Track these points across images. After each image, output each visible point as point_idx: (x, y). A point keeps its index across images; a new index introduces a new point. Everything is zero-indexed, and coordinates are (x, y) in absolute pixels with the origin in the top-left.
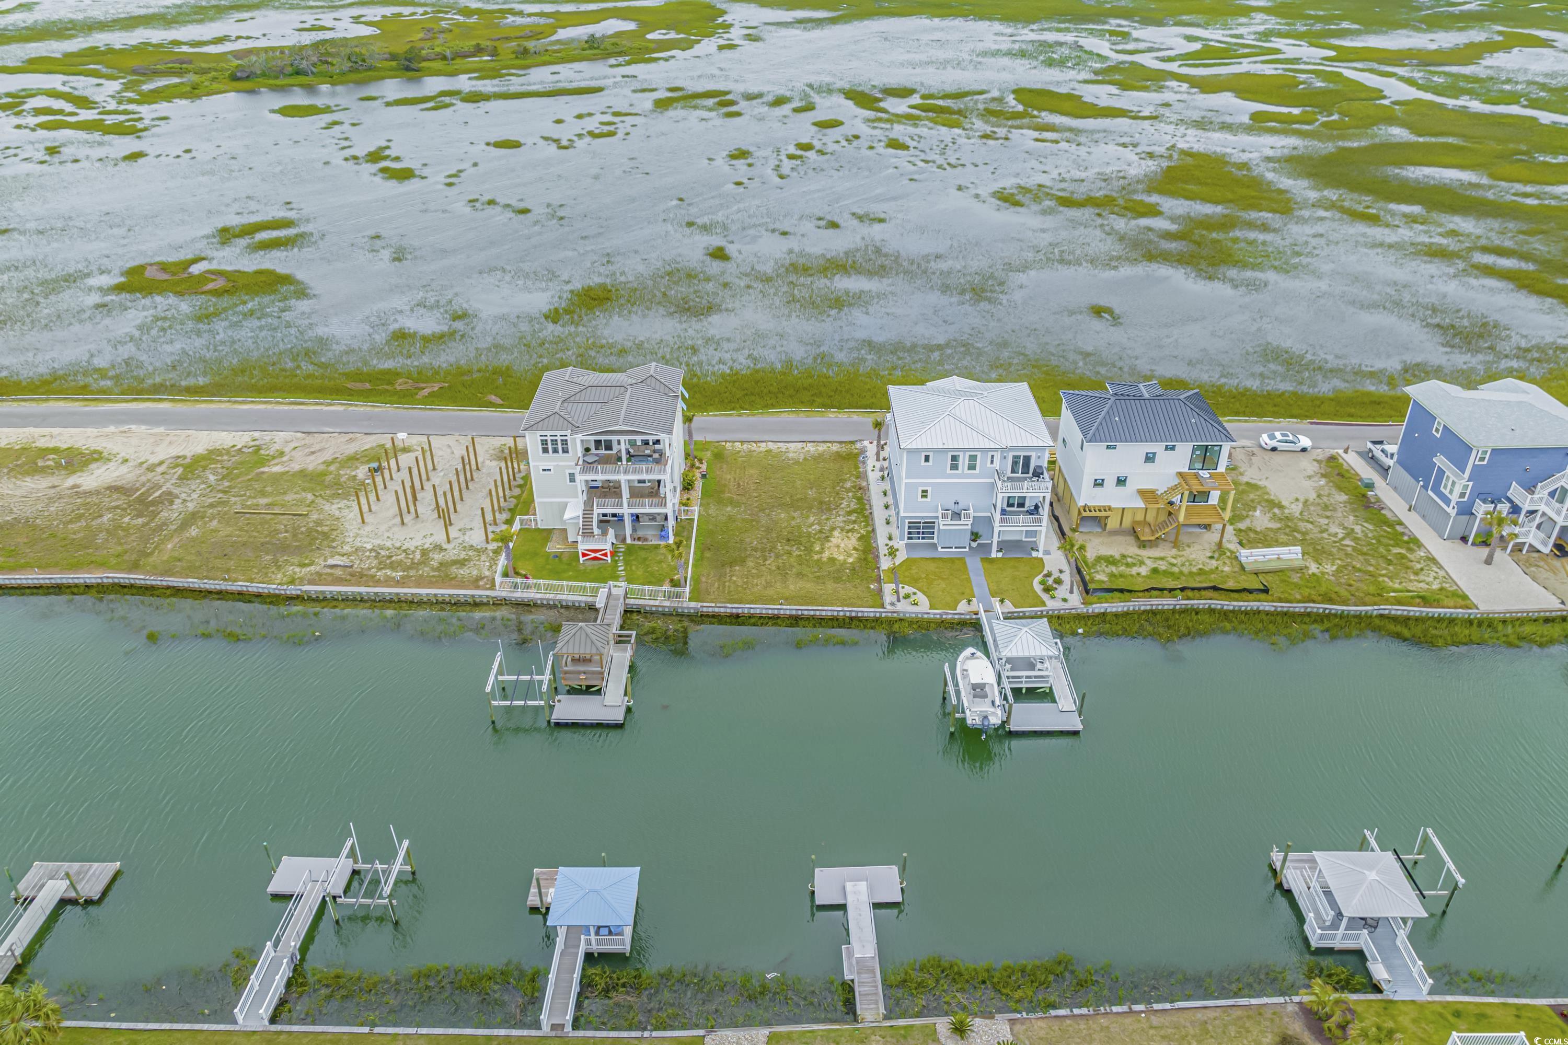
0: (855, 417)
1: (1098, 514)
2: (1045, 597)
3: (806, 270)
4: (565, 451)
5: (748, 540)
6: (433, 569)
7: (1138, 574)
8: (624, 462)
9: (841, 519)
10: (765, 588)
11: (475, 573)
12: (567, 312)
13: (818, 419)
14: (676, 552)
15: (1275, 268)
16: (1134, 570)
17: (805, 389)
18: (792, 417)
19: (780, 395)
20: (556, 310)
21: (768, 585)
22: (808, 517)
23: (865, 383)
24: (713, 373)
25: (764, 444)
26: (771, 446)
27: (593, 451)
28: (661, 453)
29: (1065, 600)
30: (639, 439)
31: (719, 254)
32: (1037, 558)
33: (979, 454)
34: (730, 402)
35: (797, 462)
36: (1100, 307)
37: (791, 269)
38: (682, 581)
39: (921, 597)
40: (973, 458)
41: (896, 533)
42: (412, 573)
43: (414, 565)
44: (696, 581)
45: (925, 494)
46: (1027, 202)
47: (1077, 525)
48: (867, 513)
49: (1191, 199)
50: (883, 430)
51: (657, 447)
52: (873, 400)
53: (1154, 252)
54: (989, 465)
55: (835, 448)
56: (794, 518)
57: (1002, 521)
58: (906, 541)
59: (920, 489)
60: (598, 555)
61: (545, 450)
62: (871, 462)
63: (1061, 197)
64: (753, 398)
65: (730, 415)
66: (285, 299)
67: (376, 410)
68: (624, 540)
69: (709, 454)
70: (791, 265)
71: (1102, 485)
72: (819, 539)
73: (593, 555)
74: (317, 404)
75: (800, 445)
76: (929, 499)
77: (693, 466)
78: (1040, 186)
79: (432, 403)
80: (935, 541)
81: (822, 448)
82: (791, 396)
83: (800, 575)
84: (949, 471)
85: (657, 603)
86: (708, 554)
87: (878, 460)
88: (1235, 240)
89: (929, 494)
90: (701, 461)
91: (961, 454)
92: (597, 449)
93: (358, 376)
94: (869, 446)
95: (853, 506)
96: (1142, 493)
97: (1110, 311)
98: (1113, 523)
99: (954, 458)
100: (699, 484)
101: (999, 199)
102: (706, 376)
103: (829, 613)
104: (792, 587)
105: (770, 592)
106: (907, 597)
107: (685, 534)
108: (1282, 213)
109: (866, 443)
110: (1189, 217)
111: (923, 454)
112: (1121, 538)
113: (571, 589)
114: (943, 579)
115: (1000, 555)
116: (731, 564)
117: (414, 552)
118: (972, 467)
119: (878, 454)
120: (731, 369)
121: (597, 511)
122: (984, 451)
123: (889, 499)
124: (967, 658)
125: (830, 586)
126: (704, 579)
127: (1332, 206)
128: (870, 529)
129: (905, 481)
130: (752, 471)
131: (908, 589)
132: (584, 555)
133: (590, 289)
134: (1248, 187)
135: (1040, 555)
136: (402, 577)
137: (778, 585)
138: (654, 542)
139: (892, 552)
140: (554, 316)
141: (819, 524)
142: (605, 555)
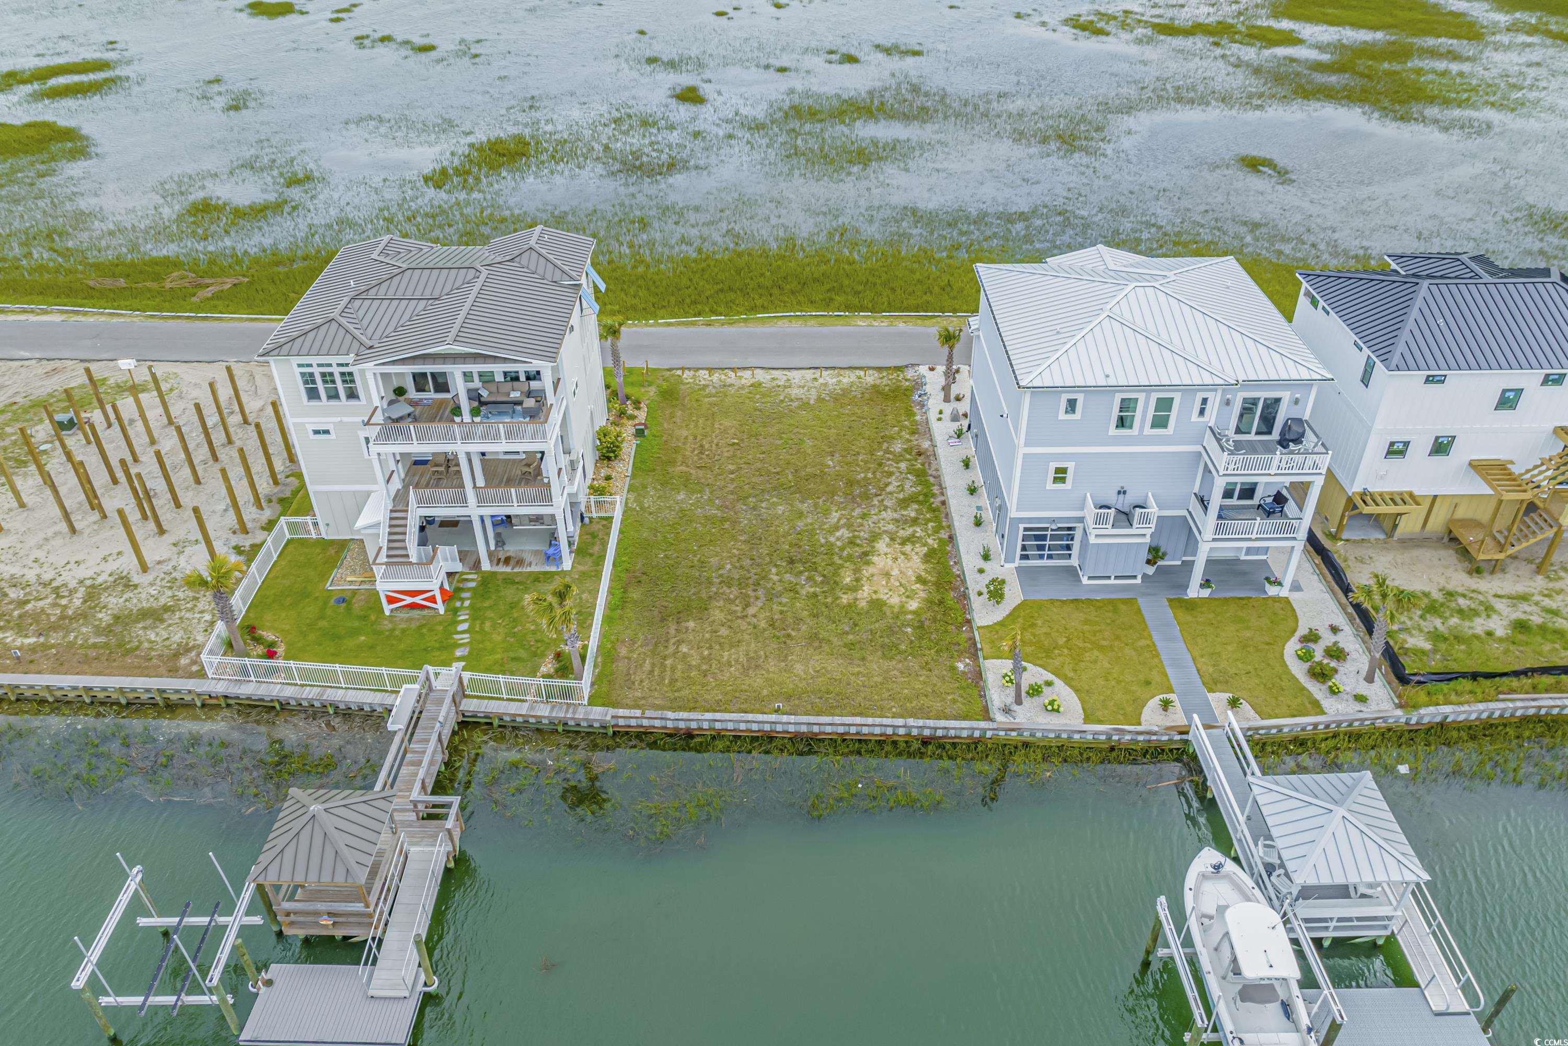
0: (901, 325)
1: (1383, 509)
2: (1316, 690)
3: (813, 114)
4: (352, 395)
5: (714, 561)
6: (98, 631)
7: (1490, 634)
8: (467, 418)
9: (889, 515)
10: (745, 671)
11: (177, 637)
12: (457, 172)
13: (840, 329)
14: (559, 612)
15: (1493, 104)
16: (1479, 625)
17: (816, 280)
18: (796, 326)
19: (776, 291)
20: (444, 171)
21: (753, 664)
22: (827, 513)
23: (912, 271)
24: (670, 259)
25: (747, 374)
26: (761, 375)
27: (412, 394)
28: (539, 397)
29: (1361, 699)
30: (498, 369)
31: (690, 96)
32: (1276, 599)
33: (1177, 397)
34: (695, 302)
35: (805, 405)
36: (1254, 158)
37: (792, 113)
38: (576, 662)
39: (1062, 692)
40: (1165, 405)
41: (995, 543)
42: (55, 638)
43: (65, 622)
44: (607, 655)
45: (1060, 475)
46: (1114, 31)
47: (1340, 526)
48: (936, 502)
49: (1338, 25)
50: (958, 348)
51: (534, 384)
52: (928, 297)
53: (1308, 87)
54: (1195, 417)
55: (871, 378)
56: (801, 515)
57: (1218, 529)
58: (1018, 562)
59: (1053, 465)
60: (418, 600)
61: (313, 394)
62: (935, 403)
63: (1159, 24)
64: (732, 296)
65: (693, 324)
66: (53, 159)
67: (115, 320)
68: (477, 564)
69: (652, 391)
70: (793, 107)
71: (1402, 453)
72: (850, 558)
73: (409, 600)
74: (24, 311)
75: (809, 374)
76: (1068, 485)
77: (622, 414)
78: (1126, 12)
79: (214, 309)
80: (1074, 562)
81: (848, 378)
82: (793, 292)
83: (814, 638)
84: (1113, 431)
85: (523, 709)
86: (635, 594)
87: (947, 399)
88: (1419, 72)
89: (1070, 476)
90: (637, 404)
91: (1141, 397)
92: (420, 389)
93: (113, 269)
94: (929, 375)
95: (910, 488)
96: (1478, 467)
97: (1269, 163)
98: (1409, 525)
99: (1127, 405)
100: (629, 448)
101: (1074, 27)
102: (659, 262)
103: (877, 731)
104: (799, 668)
105: (757, 681)
106: (1035, 691)
107: (596, 549)
108: (1470, 39)
109: (923, 370)
110: (1343, 46)
111: (1064, 398)
112: (1426, 554)
113: (352, 679)
114: (1101, 648)
115: (1206, 593)
116: (680, 615)
117: (72, 592)
118: (1160, 422)
119: (946, 389)
120: (700, 251)
121: (415, 514)
122: (1188, 390)
123: (977, 475)
124: (1204, 877)
125: (876, 665)
126: (623, 651)
127: (1533, 30)
128: (944, 535)
129: (1022, 450)
130: (726, 423)
131: (1034, 674)
132: (391, 600)
133: (499, 141)
134: (1410, 9)
135: (1284, 592)
136: (33, 649)
137: (772, 664)
138: (534, 568)
139: (996, 592)
140: (438, 179)
141: (849, 526)
142: (433, 599)
